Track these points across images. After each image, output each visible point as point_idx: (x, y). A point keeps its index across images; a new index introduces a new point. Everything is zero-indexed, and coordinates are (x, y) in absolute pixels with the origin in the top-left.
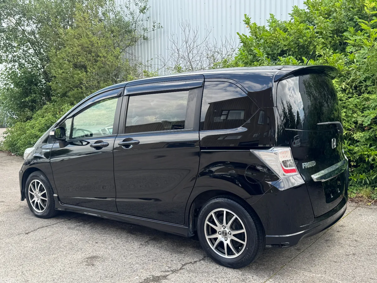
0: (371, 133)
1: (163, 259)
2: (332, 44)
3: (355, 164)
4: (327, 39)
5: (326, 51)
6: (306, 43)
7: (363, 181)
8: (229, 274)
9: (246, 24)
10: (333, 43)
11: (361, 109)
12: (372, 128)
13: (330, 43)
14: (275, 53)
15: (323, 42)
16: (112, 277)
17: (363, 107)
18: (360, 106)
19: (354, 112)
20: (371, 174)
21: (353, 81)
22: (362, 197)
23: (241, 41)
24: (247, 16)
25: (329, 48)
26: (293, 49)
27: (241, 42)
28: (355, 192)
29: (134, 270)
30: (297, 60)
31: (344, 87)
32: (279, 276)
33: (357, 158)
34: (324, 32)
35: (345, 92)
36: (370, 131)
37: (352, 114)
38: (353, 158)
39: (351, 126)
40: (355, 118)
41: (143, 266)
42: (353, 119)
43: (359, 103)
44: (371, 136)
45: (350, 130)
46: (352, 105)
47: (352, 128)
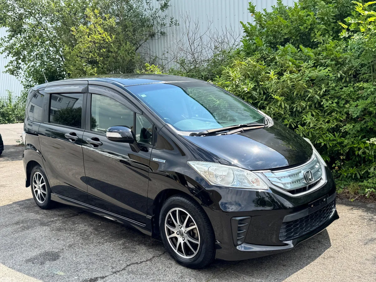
0: (364, 124)
1: (112, 258)
2: (334, 30)
3: (345, 158)
4: (329, 25)
5: (326, 37)
6: (307, 31)
7: (353, 176)
8: (168, 276)
9: (251, 12)
10: (336, 29)
11: (355, 98)
12: (364, 119)
13: (333, 29)
14: (278, 42)
15: (325, 28)
16: (53, 276)
17: (357, 96)
18: (354, 96)
19: (347, 102)
20: (363, 168)
21: (350, 69)
22: (348, 193)
23: (245, 30)
24: (251, 4)
25: (331, 34)
26: (294, 38)
27: (244, 32)
28: (343, 187)
29: (78, 270)
30: (296, 49)
31: (339, 76)
32: (217, 280)
33: (347, 151)
34: (326, 18)
35: (342, 81)
36: (363, 122)
37: (344, 104)
38: (343, 151)
39: (342, 118)
40: (347, 108)
41: (88, 265)
42: (345, 110)
43: (354, 92)
44: (363, 127)
45: (341, 121)
46: (345, 95)
47: (343, 119)
